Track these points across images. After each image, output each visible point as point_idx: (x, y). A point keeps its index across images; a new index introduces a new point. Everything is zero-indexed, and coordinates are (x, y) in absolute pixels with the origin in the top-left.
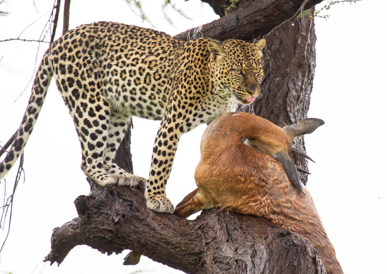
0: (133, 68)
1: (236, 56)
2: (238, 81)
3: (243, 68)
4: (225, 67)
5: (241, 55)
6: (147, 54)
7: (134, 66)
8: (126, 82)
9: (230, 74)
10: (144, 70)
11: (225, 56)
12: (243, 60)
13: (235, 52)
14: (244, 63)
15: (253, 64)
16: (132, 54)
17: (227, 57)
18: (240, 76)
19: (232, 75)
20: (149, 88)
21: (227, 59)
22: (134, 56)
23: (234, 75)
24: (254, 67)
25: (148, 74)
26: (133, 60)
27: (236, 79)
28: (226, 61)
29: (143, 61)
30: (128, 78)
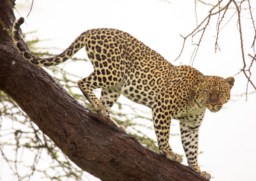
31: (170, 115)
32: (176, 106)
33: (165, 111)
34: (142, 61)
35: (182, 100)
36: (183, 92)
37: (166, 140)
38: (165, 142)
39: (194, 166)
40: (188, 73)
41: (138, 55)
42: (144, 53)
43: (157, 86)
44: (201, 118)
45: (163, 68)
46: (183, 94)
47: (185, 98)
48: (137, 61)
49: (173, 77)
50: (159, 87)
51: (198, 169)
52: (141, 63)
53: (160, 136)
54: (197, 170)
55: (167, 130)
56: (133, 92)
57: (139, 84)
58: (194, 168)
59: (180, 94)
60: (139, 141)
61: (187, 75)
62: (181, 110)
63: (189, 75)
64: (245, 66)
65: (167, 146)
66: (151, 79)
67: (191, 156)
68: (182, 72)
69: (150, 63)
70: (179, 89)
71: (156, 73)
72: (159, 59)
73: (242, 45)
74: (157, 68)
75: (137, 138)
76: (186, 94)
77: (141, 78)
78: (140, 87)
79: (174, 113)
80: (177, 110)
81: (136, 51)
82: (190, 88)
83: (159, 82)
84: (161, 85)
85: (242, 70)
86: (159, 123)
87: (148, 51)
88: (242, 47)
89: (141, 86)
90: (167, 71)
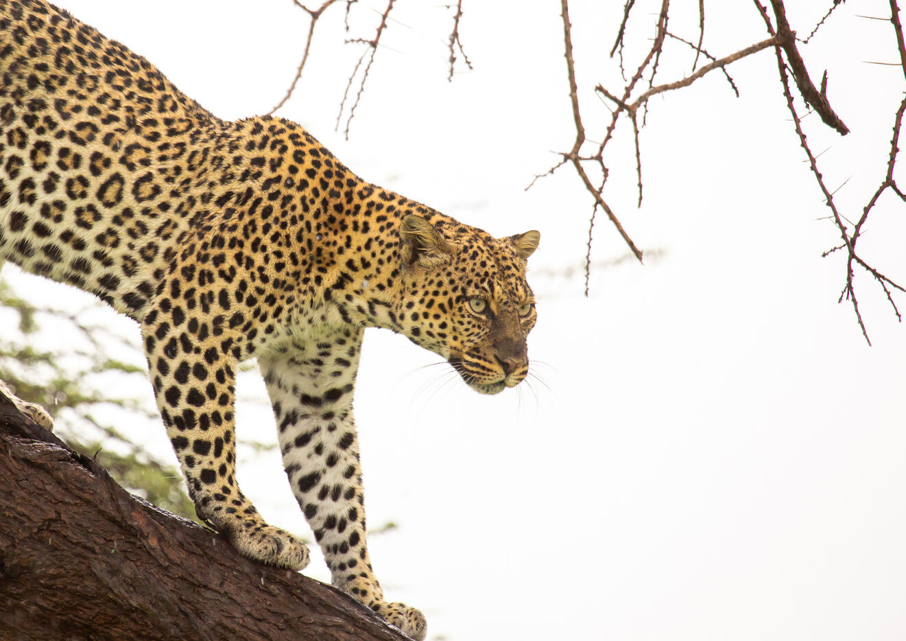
0: (75, 148)
1: (478, 265)
2: (476, 330)
3: (496, 295)
4: (441, 290)
5: (489, 263)
6: (122, 124)
7: (81, 143)
8: (40, 178)
9: (456, 310)
10: (107, 163)
11: (448, 260)
12: (496, 276)
13: (475, 254)
14: (498, 284)
15: (517, 289)
16: (77, 109)
17: (454, 265)
18: (483, 317)
19: (463, 312)
20: (108, 214)
21: (451, 269)
22: (83, 117)
23: (466, 315)
24: (520, 298)
25: (117, 178)
26: (81, 126)
27: (470, 326)
28: (449, 274)
29: (107, 139)
30: (53, 167)
31: (226, 359)
32: (248, 313)
33: (205, 346)
34: (61, 93)
35: (269, 289)
36: (272, 247)
37: (223, 470)
38: (222, 481)
39: (352, 577)
40: (289, 159)
41: (43, 67)
42: (73, 58)
43: (137, 208)
44: (345, 357)
45: (162, 129)
46: (274, 260)
47: (282, 276)
48: (39, 92)
49: (215, 176)
50: (146, 212)
51: (371, 589)
52: (60, 104)
53: (198, 457)
54: (364, 593)
55: (226, 425)
56: (27, 233)
57: (49, 198)
58: (352, 585)
59: (258, 258)
60: (113, 475)
61: (283, 171)
62: (270, 330)
63: (293, 170)
64: (581, 139)
65: (234, 495)
66: (106, 174)
67: (334, 537)
68: (256, 153)
69: (101, 100)
70: (253, 237)
71: (130, 150)
72: (141, 83)
73: (569, 47)
74: (131, 123)
75: (104, 462)
76: (286, 259)
77: (58, 171)
78: (55, 211)
79: (243, 345)
80: (253, 335)
81: (32, 52)
82: (305, 234)
83: (146, 189)
84: (153, 205)
85: (567, 157)
86: (183, 404)
87: (88, 48)
88: (568, 54)
89: (60, 205)
90: (181, 145)
